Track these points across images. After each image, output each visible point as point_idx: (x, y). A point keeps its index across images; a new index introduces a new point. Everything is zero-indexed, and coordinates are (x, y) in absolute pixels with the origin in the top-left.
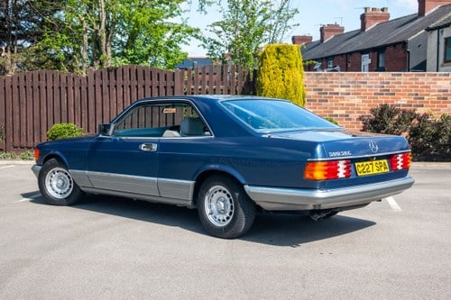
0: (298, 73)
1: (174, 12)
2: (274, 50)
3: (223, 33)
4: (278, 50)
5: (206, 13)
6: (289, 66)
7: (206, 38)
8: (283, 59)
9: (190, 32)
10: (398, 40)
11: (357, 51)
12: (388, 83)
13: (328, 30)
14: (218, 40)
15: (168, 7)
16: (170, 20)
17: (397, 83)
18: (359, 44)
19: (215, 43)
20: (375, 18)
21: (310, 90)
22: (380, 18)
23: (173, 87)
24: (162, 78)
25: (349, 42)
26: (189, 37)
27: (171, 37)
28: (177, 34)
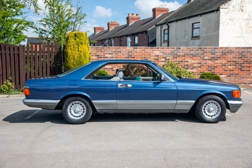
0: (86, 47)
1: (18, 13)
2: (73, 35)
3: (47, 26)
4: (75, 35)
5: (39, 14)
6: (81, 43)
7: (38, 28)
8: (78, 40)
9: (28, 23)
10: (144, 30)
12: (131, 52)
13: (111, 25)
15: (14, 10)
16: (16, 17)
17: (136, 52)
18: (126, 32)
19: (43, 30)
20: (134, 19)
21: (93, 56)
22: (136, 19)
23: (18, 55)
24: (12, 49)
26: (28, 27)
27: (17, 27)
28: (20, 25)
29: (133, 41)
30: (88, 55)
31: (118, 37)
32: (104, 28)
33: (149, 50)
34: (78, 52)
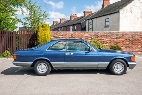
0: (48, 32)
1: (13, 15)
2: (41, 26)
3: (28, 21)
4: (43, 26)
5: (24, 15)
6: (46, 30)
8: (44, 28)
9: (18, 20)
10: (79, 23)
11: (69, 25)
12: (73, 34)
13: (62, 20)
14: (26, 22)
16: (12, 17)
17: (75, 34)
18: (70, 23)
21: (52, 37)
22: (75, 17)
23: (13, 36)
24: (9, 34)
25: (67, 23)
26: (18, 22)
27: (12, 22)
28: (14, 21)
29: (74, 28)
30: (49, 37)
31: (65, 26)
32: (58, 22)
33: (82, 33)
34: (44, 35)
